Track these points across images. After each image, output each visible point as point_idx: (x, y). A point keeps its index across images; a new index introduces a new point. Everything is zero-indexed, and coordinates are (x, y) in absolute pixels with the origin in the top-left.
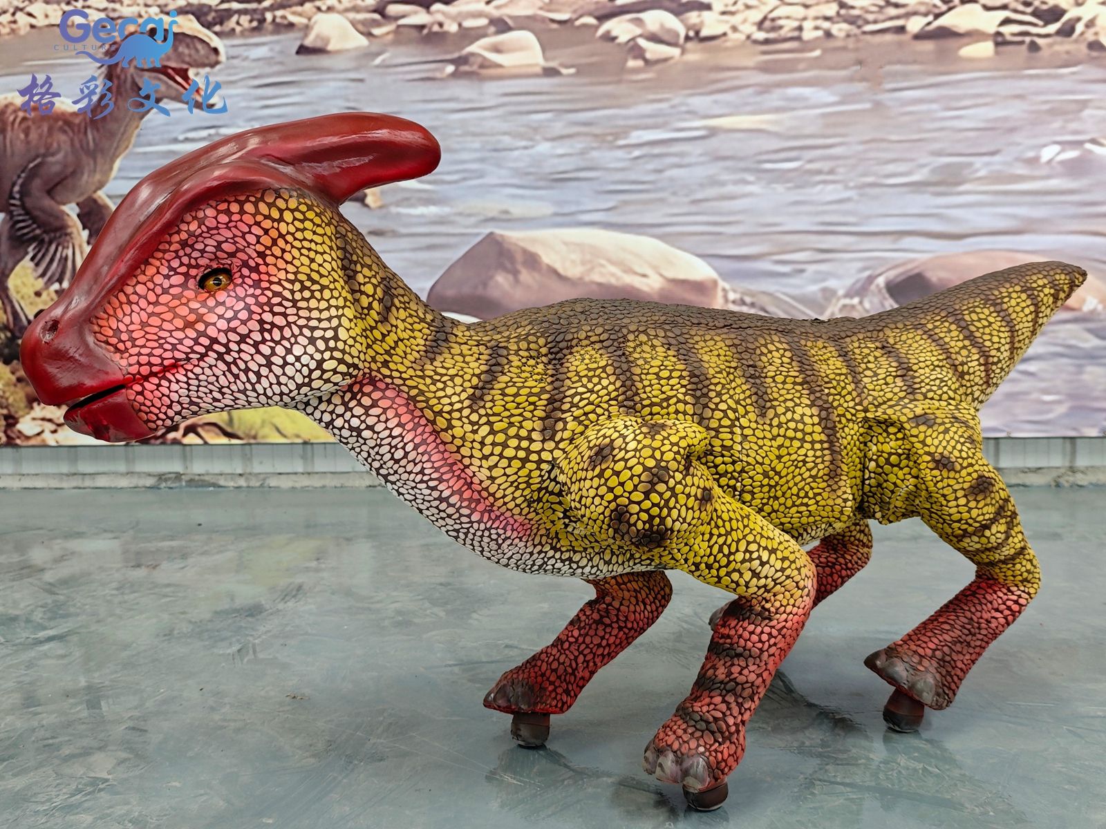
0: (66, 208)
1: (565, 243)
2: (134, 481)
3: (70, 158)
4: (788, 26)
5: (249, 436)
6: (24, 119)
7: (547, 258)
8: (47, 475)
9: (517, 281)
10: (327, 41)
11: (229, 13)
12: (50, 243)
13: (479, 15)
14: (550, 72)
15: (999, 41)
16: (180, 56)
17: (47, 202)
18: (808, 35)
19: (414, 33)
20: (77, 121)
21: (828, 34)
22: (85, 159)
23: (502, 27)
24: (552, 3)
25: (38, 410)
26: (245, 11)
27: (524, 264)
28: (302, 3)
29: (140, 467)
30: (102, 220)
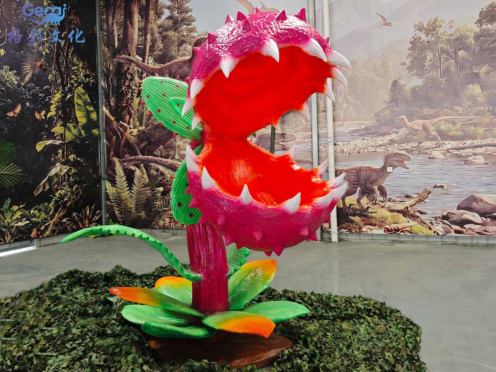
0: (374, 187)
1: (489, 197)
2: (387, 241)
3: (376, 177)
5: (415, 233)
6: (365, 169)
7: (485, 200)
8: (366, 239)
9: (478, 204)
10: (436, 156)
11: (413, 150)
12: (371, 194)
13: (470, 152)
14: (486, 164)
16: (402, 158)
17: (370, 186)
19: (455, 155)
20: (378, 170)
22: (379, 177)
23: (475, 154)
24: (487, 150)
25: (367, 226)
26: (417, 150)
27: (480, 201)
28: (430, 149)
29: (388, 238)
30: (383, 189)
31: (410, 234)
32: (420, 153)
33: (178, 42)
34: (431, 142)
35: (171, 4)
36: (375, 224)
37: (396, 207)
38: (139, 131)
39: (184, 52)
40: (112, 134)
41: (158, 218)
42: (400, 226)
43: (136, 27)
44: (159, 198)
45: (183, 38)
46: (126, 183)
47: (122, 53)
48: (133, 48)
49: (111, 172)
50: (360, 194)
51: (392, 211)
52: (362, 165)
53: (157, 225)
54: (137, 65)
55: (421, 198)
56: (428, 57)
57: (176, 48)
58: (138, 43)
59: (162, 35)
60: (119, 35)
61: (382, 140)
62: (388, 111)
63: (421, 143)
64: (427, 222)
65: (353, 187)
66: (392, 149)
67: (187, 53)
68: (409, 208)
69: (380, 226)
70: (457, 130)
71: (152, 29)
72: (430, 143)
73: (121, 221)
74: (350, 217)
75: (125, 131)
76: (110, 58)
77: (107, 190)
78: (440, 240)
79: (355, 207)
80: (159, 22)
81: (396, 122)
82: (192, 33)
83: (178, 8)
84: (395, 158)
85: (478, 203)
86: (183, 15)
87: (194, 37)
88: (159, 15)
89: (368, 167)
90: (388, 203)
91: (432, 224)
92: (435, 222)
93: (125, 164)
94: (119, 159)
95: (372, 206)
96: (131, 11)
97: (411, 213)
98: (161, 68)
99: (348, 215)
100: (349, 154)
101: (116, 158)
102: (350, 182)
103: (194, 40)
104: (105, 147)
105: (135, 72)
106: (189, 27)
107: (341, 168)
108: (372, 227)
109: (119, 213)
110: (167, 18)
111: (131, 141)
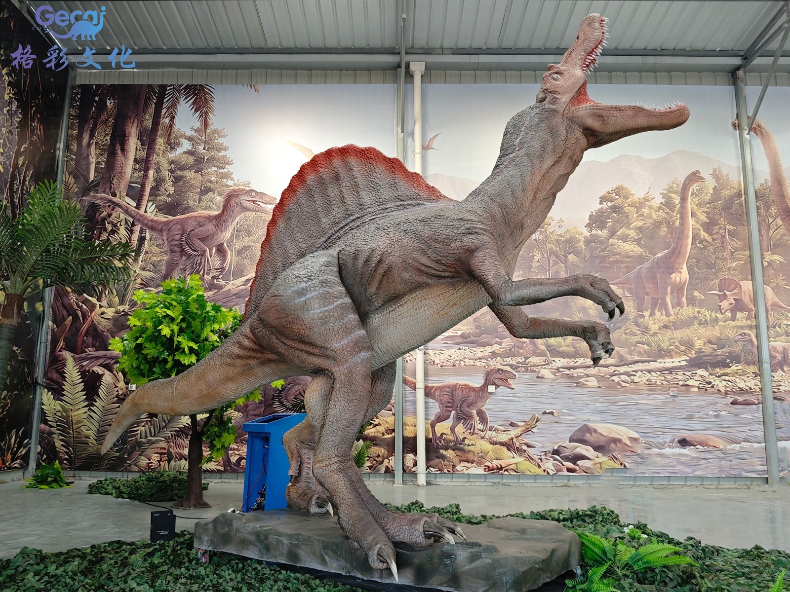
0: (473, 411)
1: (604, 427)
2: (487, 484)
3: (475, 398)
4: (653, 381)
5: (521, 472)
6: (462, 387)
7: (599, 430)
8: (460, 482)
9: (592, 436)
10: (544, 376)
12: (468, 420)
13: (582, 373)
14: (599, 387)
15: (699, 388)
16: (506, 376)
17: (467, 409)
18: (658, 383)
19: (566, 375)
20: (477, 389)
21: (662, 384)
22: (479, 399)
23: (588, 376)
24: (599, 372)
25: (463, 464)
26: (523, 367)
27: (594, 432)
28: (538, 366)
29: (487, 480)
30: (483, 414)
31: (515, 473)
32: (527, 371)
33: (201, 189)
34: (540, 358)
35: (195, 135)
36: (472, 460)
37: (499, 438)
38: (116, 312)
39: (209, 203)
40: (65, 313)
41: (137, 453)
42: (503, 463)
43: (131, 156)
44: (144, 421)
45: (210, 184)
46: (84, 395)
47: (100, 191)
48: (122, 186)
49: (55, 376)
50: (455, 420)
51: (494, 443)
52: (458, 382)
53: (135, 465)
54: (127, 211)
55: (528, 427)
56: (536, 257)
57: (197, 197)
58: (132, 180)
59: (175, 174)
60: (98, 163)
61: (482, 352)
62: (490, 316)
63: (528, 358)
64: (536, 457)
65: (446, 411)
66: (494, 363)
67: (214, 206)
68: (514, 440)
69: (479, 464)
70: (568, 346)
71: (158, 164)
72: (538, 358)
73: (66, 459)
74: (442, 451)
75: (92, 311)
76: (78, 195)
77: (43, 404)
78: (549, 481)
79: (448, 437)
80: (172, 156)
81: (499, 330)
82: (225, 180)
83: (205, 143)
84: (498, 376)
85: (591, 434)
86: (213, 153)
87: (228, 186)
88: (172, 145)
89: (465, 385)
90: (489, 433)
91: (541, 461)
92: (544, 457)
93: (85, 364)
94: (73, 354)
95: (469, 437)
96: (125, 132)
97: (517, 446)
98: (168, 221)
99: (438, 448)
100: (441, 366)
101: (67, 353)
102: (442, 404)
103: (227, 191)
104: (50, 333)
105: (121, 221)
106: (221, 171)
107: (430, 385)
108: (469, 465)
109: (62, 445)
110: (185, 153)
111: (100, 327)
